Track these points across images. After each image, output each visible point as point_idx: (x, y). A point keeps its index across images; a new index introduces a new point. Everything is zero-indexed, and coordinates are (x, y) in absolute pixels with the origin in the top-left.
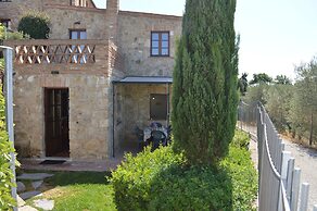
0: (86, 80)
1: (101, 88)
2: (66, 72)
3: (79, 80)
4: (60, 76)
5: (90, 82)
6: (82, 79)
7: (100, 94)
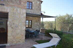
0: (17, 10)
1: (23, 14)
2: (7, 5)
3: (13, 9)
4: (5, 7)
5: (19, 11)
6: (15, 9)
7: (23, 16)
